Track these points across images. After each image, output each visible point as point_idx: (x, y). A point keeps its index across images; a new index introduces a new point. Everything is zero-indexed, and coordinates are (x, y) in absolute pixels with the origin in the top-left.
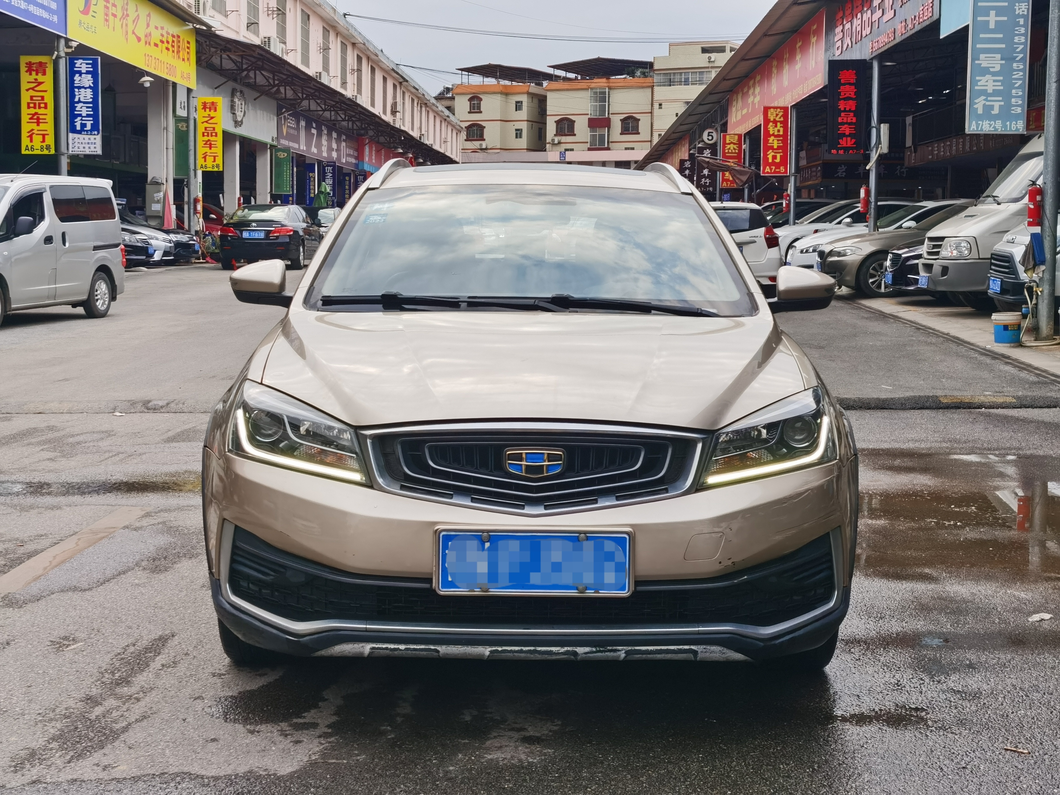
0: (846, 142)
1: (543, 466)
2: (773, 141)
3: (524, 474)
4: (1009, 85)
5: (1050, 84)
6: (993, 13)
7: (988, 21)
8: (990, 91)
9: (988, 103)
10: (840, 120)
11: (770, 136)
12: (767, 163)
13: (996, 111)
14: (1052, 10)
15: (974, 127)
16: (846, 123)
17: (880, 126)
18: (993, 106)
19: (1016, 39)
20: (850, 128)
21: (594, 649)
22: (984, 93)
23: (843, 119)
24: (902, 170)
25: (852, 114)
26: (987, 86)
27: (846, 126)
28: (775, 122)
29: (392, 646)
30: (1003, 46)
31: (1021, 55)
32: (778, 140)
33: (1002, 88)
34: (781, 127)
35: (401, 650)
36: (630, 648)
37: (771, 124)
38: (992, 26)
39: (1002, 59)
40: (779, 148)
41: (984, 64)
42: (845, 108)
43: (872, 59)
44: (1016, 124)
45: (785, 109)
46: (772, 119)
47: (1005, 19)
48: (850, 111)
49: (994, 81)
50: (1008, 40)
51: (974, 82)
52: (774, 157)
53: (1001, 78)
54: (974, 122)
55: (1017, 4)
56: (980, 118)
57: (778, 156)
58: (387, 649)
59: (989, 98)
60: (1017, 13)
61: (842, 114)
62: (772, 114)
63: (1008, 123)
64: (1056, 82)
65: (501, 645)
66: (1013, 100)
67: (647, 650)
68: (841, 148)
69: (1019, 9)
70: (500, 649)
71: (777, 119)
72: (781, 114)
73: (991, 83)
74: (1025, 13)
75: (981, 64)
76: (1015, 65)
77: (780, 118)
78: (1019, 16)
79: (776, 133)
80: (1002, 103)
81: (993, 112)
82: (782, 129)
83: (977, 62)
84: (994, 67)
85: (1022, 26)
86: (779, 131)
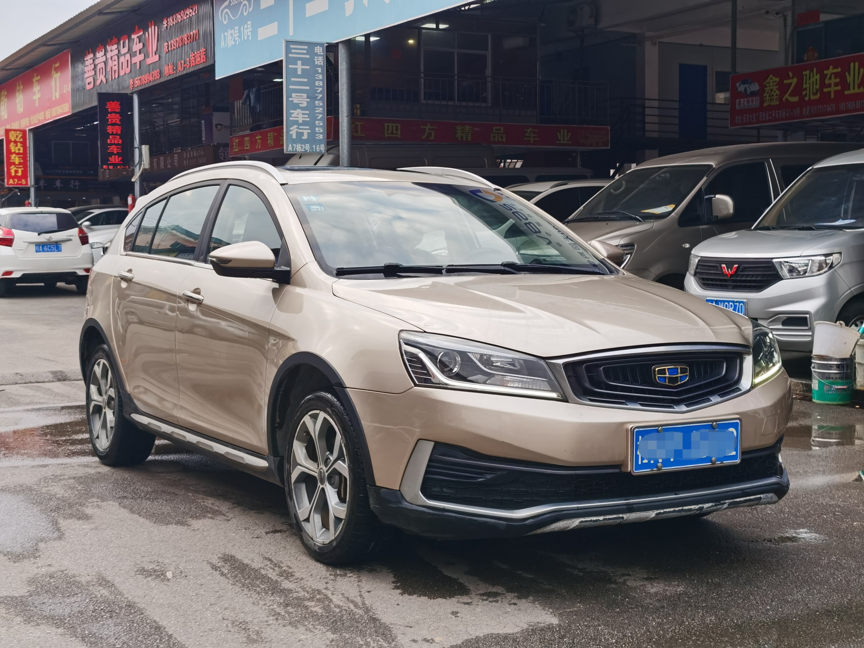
0: (114, 159)
1: (678, 377)
2: (15, 157)
3: (667, 384)
4: (313, 117)
5: (342, 117)
6: (299, 62)
7: (297, 69)
8: (300, 121)
9: (299, 131)
10: (109, 141)
11: (12, 153)
12: (10, 177)
13: (305, 137)
14: (341, 63)
15: (290, 148)
16: (114, 144)
17: (141, 147)
18: (303, 133)
19: (317, 83)
20: (117, 148)
21: (714, 504)
22: (296, 122)
23: (111, 141)
24: (75, 184)
25: (118, 137)
26: (298, 117)
27: (114, 146)
28: (16, 142)
29: (595, 518)
30: (308, 88)
31: (321, 96)
32: (19, 157)
33: (308, 119)
34: (21, 146)
35: (600, 520)
36: (732, 501)
37: (12, 144)
38: (299, 72)
39: (307, 98)
40: (20, 164)
41: (296, 101)
42: (113, 132)
43: (132, 93)
44: (320, 147)
45: (24, 132)
46: (13, 140)
47: (308, 67)
48: (117, 134)
49: (303, 114)
50: (311, 83)
51: (289, 115)
52: (16, 172)
53: (308, 112)
54: (290, 145)
55: (316, 57)
56: (294, 141)
57: (20, 171)
58: (591, 521)
59: (300, 127)
60: (316, 64)
61: (111, 137)
62: (13, 135)
63: (314, 146)
64: (347, 116)
65: (663, 509)
66: (317, 129)
67: (740, 501)
68: (111, 164)
69: (318, 61)
70: (662, 511)
71: (18, 140)
72: (20, 136)
73: (300, 116)
74: (322, 64)
75: (293, 101)
76: (317, 102)
77: (20, 139)
78: (318, 66)
79: (17, 152)
80: (309, 131)
81: (303, 138)
82: (22, 149)
83: (290, 99)
84: (302, 104)
85: (319, 73)
86: (19, 150)
